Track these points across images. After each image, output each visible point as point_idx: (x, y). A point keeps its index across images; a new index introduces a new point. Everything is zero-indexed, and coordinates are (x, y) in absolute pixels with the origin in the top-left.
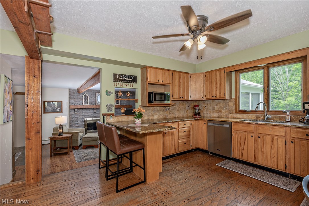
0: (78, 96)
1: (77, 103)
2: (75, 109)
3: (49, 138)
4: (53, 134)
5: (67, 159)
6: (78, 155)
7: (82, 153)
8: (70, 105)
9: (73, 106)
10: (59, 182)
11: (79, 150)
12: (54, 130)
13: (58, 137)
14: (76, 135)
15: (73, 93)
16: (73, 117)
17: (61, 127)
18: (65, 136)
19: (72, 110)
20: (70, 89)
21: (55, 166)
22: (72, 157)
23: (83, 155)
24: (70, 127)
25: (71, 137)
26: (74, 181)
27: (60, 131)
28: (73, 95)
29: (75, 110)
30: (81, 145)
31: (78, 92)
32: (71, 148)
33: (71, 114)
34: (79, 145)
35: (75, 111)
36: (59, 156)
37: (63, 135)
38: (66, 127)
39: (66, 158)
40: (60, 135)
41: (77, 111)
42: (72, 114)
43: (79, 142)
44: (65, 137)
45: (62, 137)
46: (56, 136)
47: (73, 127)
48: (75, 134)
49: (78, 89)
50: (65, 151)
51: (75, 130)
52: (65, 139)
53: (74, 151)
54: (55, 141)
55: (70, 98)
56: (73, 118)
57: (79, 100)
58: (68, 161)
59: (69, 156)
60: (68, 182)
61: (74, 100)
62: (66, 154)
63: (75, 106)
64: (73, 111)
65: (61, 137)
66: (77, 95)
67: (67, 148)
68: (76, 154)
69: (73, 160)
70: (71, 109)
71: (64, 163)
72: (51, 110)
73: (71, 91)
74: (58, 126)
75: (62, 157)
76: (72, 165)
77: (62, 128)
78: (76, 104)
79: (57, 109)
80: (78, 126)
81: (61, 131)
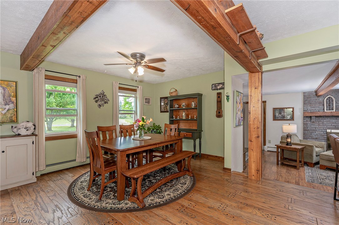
0: (317, 99)
1: (314, 109)
2: (311, 116)
3: (275, 145)
4: (281, 142)
5: (295, 174)
6: (311, 174)
7: (317, 172)
8: (305, 112)
9: (308, 112)
10: (276, 189)
11: (314, 169)
12: (282, 138)
13: (286, 146)
14: (310, 148)
15: (308, 97)
16: (308, 126)
17: (289, 136)
18: (293, 146)
19: (307, 117)
20: (304, 93)
21: (279, 175)
22: (302, 174)
23: (318, 176)
24: (304, 138)
25: (302, 150)
26: (292, 196)
27: (287, 140)
28: (309, 99)
29: (311, 118)
30: (317, 163)
31: (316, 95)
32: (303, 163)
33: (305, 123)
34: (314, 162)
35: (311, 120)
36: (286, 167)
37: (291, 145)
38: (297, 138)
39: (294, 171)
40: (288, 145)
41: (314, 119)
42: (307, 122)
43: (315, 159)
44: (293, 148)
45: (290, 148)
46: (284, 145)
47: (309, 138)
48: (307, 147)
49: (316, 92)
50: (293, 164)
51: (310, 143)
52: (294, 150)
53: (306, 167)
54: (283, 150)
55: (304, 104)
56: (308, 128)
57: (317, 105)
58: (295, 175)
59: (298, 171)
60: (284, 193)
61: (310, 106)
62: (295, 167)
63: (311, 112)
64: (308, 119)
65: (289, 146)
66: (314, 98)
67: (296, 161)
68: (307, 172)
69: (303, 177)
70: (305, 117)
71: (290, 176)
72: (281, 118)
73: (306, 94)
74: (286, 135)
75: (289, 168)
76: (299, 181)
77: (291, 137)
78: (312, 110)
79: (287, 116)
80: (316, 139)
81: (289, 140)
